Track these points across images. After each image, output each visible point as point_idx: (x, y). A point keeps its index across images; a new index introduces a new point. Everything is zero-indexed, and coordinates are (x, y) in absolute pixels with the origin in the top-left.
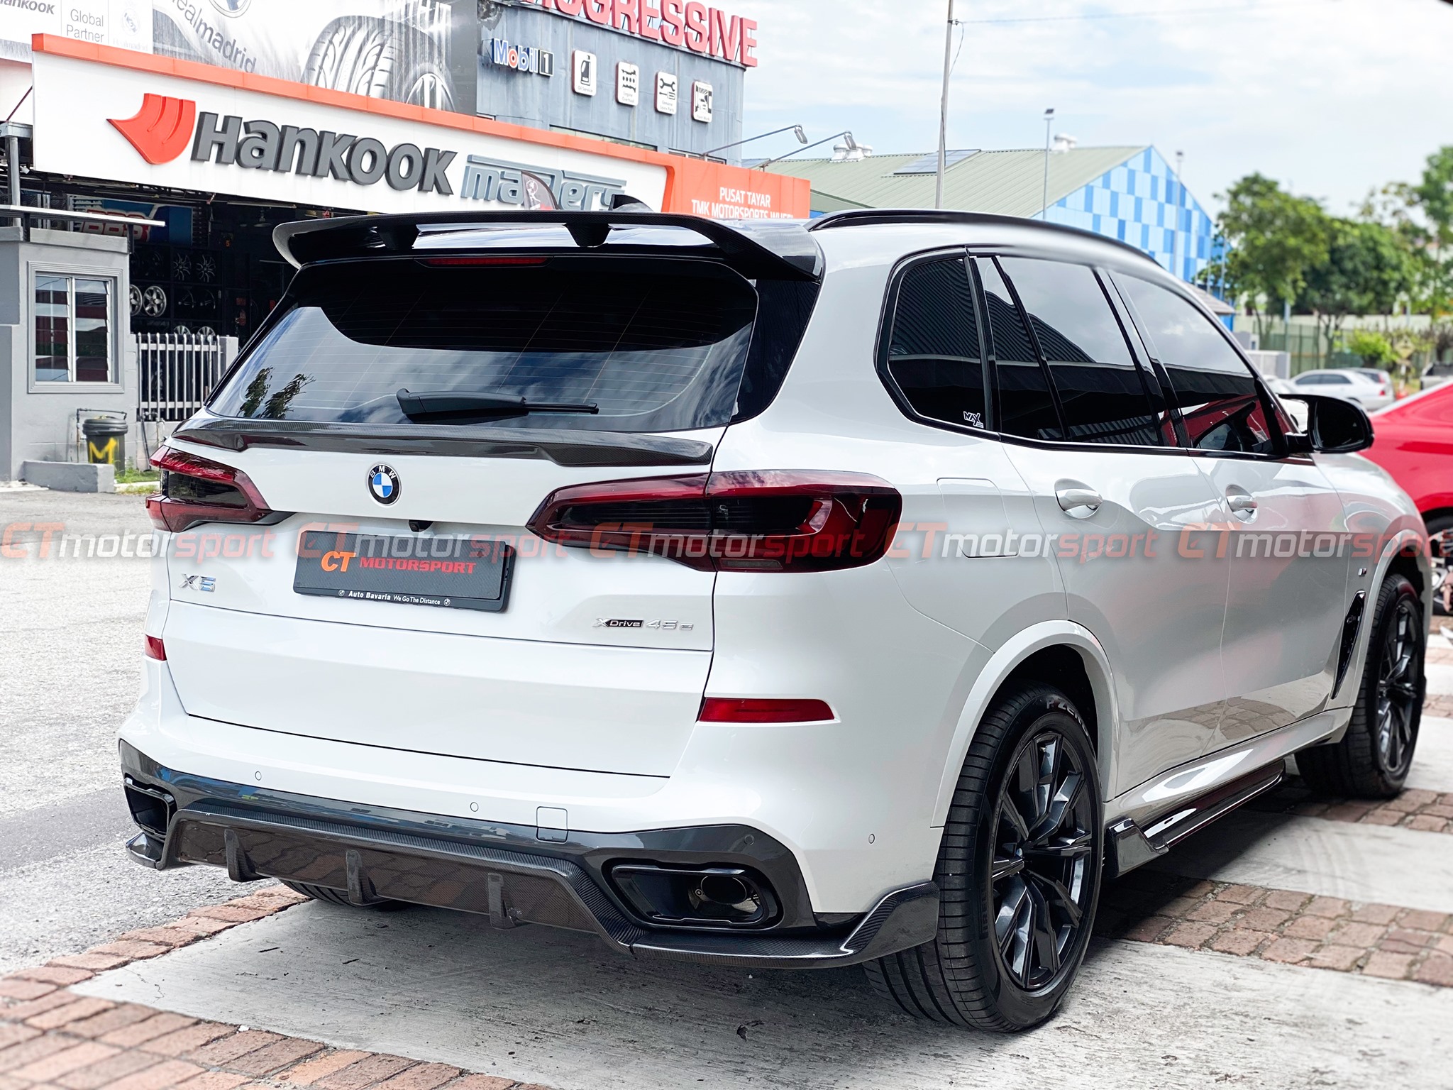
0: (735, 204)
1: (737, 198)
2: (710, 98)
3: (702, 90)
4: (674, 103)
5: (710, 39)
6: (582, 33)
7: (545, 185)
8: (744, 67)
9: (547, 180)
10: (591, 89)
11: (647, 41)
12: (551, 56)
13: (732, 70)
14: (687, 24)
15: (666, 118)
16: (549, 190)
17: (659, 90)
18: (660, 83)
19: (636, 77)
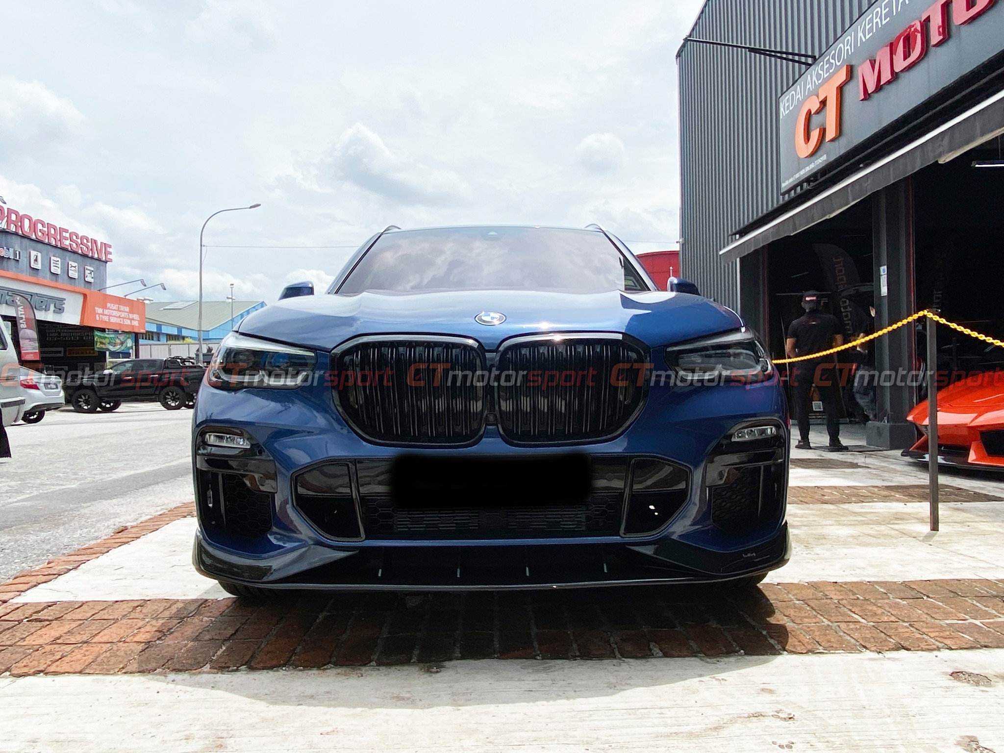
0: (114, 310)
1: (114, 308)
2: (92, 273)
3: (89, 270)
4: (77, 274)
5: (91, 250)
6: (33, 244)
7: (27, 299)
8: (106, 262)
9: (29, 298)
10: (39, 266)
11: (64, 249)
12: (19, 252)
13: (101, 263)
14: (81, 243)
15: (73, 280)
16: (30, 303)
17: (70, 268)
18: (70, 266)
19: (59, 263)
